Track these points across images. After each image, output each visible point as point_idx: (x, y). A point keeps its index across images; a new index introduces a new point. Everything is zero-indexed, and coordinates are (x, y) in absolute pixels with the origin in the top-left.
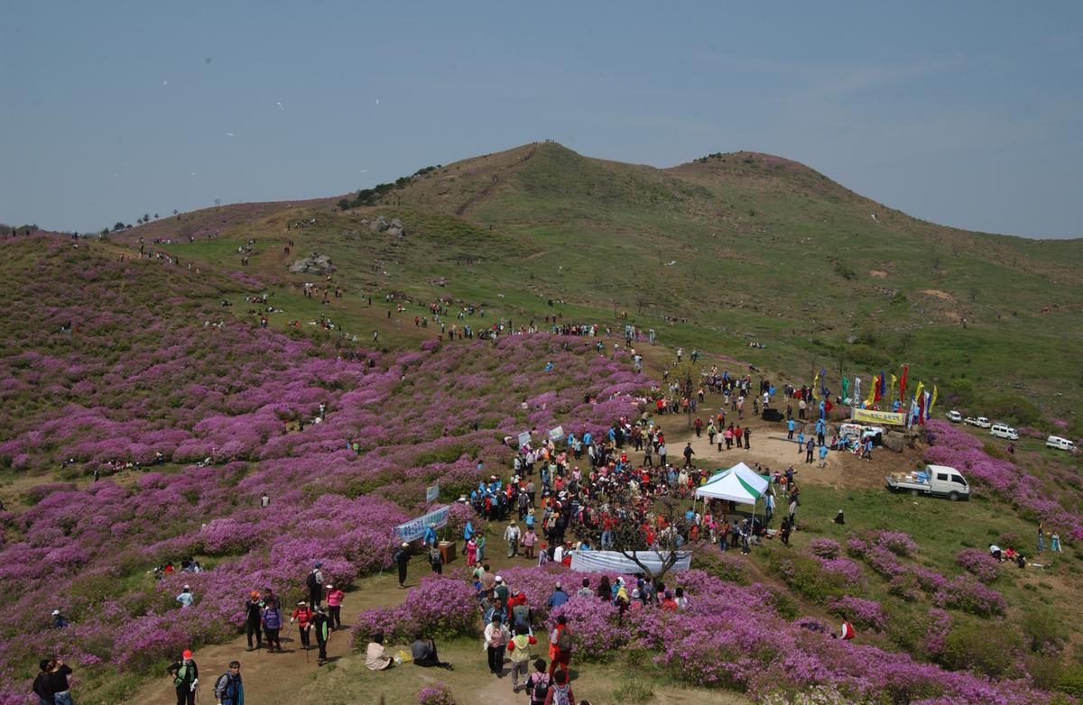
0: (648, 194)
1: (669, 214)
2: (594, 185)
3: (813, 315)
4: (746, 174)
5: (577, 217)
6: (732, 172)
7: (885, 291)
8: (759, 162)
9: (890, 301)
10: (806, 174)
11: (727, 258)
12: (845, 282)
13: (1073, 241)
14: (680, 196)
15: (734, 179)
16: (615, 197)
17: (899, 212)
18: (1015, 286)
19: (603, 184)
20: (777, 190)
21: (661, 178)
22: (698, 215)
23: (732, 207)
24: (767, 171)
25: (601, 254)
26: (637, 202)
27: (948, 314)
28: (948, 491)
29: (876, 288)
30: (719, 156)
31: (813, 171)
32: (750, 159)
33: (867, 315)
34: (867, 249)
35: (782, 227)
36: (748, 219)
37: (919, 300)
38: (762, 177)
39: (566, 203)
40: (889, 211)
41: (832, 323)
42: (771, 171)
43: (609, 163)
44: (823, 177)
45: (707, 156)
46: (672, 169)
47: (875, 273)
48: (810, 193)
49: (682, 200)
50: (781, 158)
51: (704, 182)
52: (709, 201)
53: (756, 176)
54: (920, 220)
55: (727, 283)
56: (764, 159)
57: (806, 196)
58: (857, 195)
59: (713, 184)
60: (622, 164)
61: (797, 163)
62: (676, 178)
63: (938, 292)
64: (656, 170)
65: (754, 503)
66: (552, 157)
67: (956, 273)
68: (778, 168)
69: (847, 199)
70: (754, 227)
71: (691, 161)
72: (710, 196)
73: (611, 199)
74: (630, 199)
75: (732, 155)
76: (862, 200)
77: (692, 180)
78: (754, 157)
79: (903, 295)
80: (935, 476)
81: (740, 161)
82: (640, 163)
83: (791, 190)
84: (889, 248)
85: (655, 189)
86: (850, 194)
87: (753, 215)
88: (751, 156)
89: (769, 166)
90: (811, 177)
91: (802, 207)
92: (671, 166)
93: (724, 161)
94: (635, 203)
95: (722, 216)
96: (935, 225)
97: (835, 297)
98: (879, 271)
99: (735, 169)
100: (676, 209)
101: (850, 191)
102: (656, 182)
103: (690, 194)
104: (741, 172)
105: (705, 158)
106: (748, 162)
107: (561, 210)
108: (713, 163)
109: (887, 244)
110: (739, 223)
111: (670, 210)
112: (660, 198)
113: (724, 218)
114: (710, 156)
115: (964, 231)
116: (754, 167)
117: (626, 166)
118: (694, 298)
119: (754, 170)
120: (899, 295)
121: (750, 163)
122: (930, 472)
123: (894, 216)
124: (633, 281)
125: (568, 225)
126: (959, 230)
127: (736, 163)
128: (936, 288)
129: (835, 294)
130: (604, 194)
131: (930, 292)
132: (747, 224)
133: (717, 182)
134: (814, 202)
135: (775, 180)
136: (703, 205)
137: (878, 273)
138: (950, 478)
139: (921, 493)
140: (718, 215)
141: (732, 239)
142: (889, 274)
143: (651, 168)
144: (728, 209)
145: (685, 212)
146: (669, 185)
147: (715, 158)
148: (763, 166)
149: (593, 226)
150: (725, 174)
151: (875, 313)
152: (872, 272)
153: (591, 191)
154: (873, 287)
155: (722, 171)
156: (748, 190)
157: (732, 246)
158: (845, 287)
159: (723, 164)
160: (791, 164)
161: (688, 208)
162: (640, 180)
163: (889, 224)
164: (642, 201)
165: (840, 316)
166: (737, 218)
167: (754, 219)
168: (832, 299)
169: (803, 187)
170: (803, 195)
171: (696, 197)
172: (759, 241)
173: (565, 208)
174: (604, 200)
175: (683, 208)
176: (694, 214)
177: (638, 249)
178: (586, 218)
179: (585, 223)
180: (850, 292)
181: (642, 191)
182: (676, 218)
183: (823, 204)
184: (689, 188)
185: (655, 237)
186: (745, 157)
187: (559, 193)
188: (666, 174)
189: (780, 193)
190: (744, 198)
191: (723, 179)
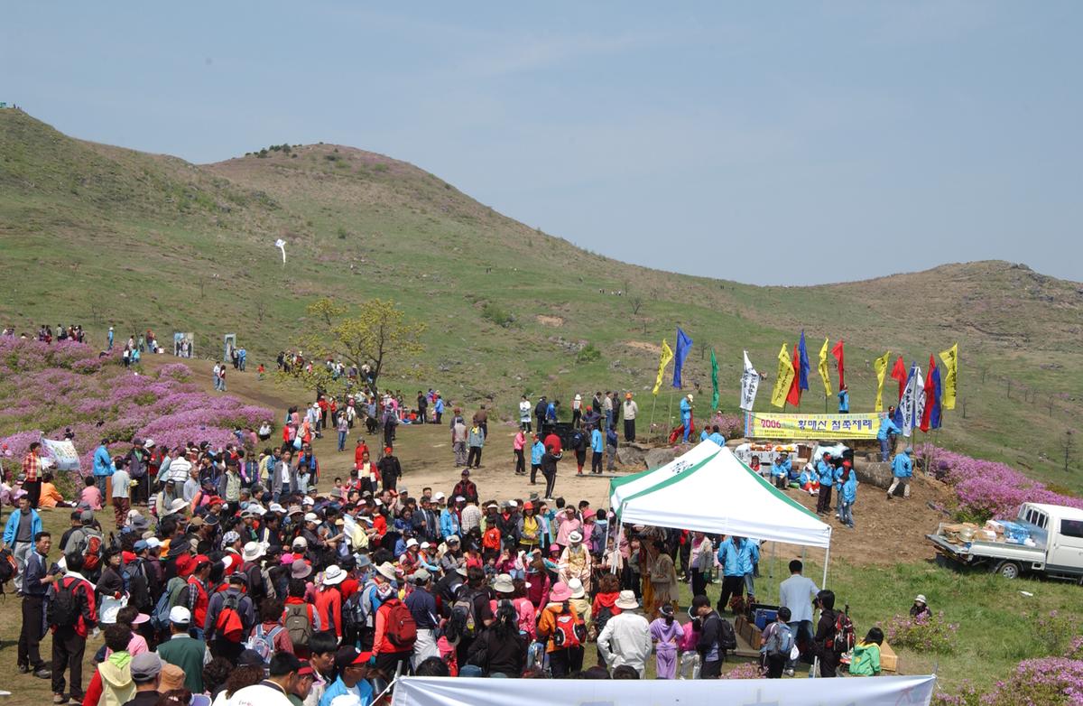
1: (209, 230)
2: (84, 180)
3: (459, 377)
4: (329, 176)
5: (56, 223)
6: (308, 173)
7: (567, 344)
8: (350, 159)
9: (576, 358)
10: (423, 180)
11: (310, 294)
12: (499, 330)
13: (813, 288)
14: (226, 205)
15: (310, 183)
16: (120, 200)
17: (563, 241)
18: (756, 340)
19: (99, 179)
20: (379, 202)
21: (194, 176)
22: (255, 234)
23: (310, 224)
24: (362, 173)
25: (100, 278)
26: (157, 210)
29: (551, 338)
30: (286, 149)
31: (432, 177)
32: (335, 154)
33: (545, 377)
34: (526, 288)
35: (390, 256)
36: (335, 242)
37: (621, 356)
38: (355, 182)
39: (36, 202)
40: (547, 238)
41: (491, 389)
42: (368, 175)
43: (107, 148)
44: (448, 187)
45: (267, 149)
46: (212, 166)
47: (544, 320)
48: (429, 208)
49: (229, 211)
50: (382, 157)
51: (263, 186)
52: (272, 214)
53: (346, 180)
54: (592, 253)
55: (313, 328)
56: (356, 156)
57: (424, 212)
58: (499, 216)
59: (280, 189)
60: (131, 151)
61: (407, 164)
62: (219, 177)
63: (648, 345)
64: (187, 164)
66: (12, 131)
68: (379, 169)
69: (485, 219)
70: (346, 254)
71: (241, 155)
72: (273, 206)
73: (113, 203)
74: (145, 205)
75: (307, 148)
76: (507, 222)
77: (244, 182)
78: (341, 152)
79: (596, 349)
80: (1054, 527)
81: (320, 159)
82: (159, 152)
83: (400, 202)
84: (558, 287)
85: (185, 192)
86: (490, 213)
87: (343, 237)
88: (336, 151)
89: (365, 166)
90: (429, 184)
91: (418, 228)
92: (211, 162)
93: (295, 156)
94: (153, 212)
95: (295, 237)
96: (617, 262)
97: (488, 351)
98: (552, 316)
99: (312, 169)
100: (220, 224)
101: (489, 208)
102: (187, 181)
103: (241, 202)
104: (322, 175)
105: (264, 152)
106: (332, 159)
107: (27, 211)
108: (279, 158)
109: (554, 282)
110: (321, 247)
111: (210, 225)
112: (194, 206)
113: (297, 240)
114: (272, 148)
115: (659, 273)
116: (341, 167)
117: (137, 154)
118: (262, 351)
119: (343, 172)
120: (589, 349)
121: (334, 159)
122: (1041, 520)
123: (556, 246)
124: (160, 316)
125: (41, 236)
126: (650, 269)
127: (314, 160)
128: (641, 340)
129: (488, 346)
130: (100, 195)
131: (635, 345)
132: (335, 250)
133: (284, 188)
134: (438, 223)
135: (375, 188)
136: (263, 220)
137: (548, 319)
139: (1026, 571)
140: (288, 235)
141: (313, 268)
142: (566, 321)
143: (178, 160)
144: (302, 227)
145: (235, 229)
146: (208, 188)
147: (281, 152)
148: (356, 166)
149: (83, 239)
150: (297, 175)
151: (557, 373)
152: (539, 318)
153: (78, 189)
154: (547, 337)
155: (292, 171)
156: (334, 199)
157: (315, 279)
158: (502, 338)
159: (292, 160)
160: (398, 164)
161: (240, 223)
162: (161, 178)
163: (551, 257)
164: (164, 210)
165: (503, 379)
166: (318, 240)
167: (345, 243)
168: (485, 354)
169: (419, 199)
170: (418, 211)
171: (252, 208)
172: (356, 274)
173: (35, 210)
174: (101, 203)
175: (233, 222)
176: (250, 232)
177: (163, 274)
178: (72, 225)
179: (69, 233)
180: (511, 344)
181: (164, 194)
182: (222, 237)
183: (450, 225)
184: (240, 194)
185: (191, 259)
186: (327, 152)
187: (23, 187)
188: (203, 170)
189: (383, 206)
190: (327, 212)
191: (293, 184)
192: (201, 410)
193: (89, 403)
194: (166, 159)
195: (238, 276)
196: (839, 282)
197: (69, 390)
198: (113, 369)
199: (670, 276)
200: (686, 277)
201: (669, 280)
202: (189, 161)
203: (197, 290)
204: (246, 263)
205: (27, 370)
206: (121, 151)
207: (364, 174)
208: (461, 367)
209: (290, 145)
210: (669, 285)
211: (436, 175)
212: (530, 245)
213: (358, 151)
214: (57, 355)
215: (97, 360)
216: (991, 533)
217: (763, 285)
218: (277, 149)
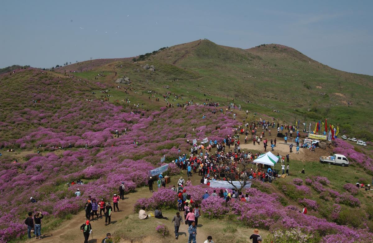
0: (240, 58)
2: (221, 55)
3: (296, 101)
4: (274, 51)
5: (215, 65)
7: (321, 93)
8: (278, 47)
9: (323, 97)
10: (295, 52)
11: (266, 81)
12: (307, 90)
14: (250, 59)
15: (269, 53)
17: (327, 66)
18: (367, 92)
19: (224, 54)
21: (244, 53)
23: (269, 63)
24: (281, 50)
25: (223, 78)
26: (236, 61)
27: (343, 102)
28: (341, 163)
30: (264, 45)
31: (297, 51)
32: (275, 46)
33: (315, 101)
34: (315, 79)
35: (286, 70)
36: (274, 67)
37: (333, 97)
38: (279, 53)
39: (211, 61)
40: (323, 65)
41: (302, 104)
42: (282, 51)
43: (226, 47)
44: (301, 53)
45: (260, 45)
46: (248, 50)
47: (318, 87)
48: (296, 58)
49: (251, 60)
50: (286, 46)
51: (259, 54)
52: (260, 61)
53: (277, 52)
54: (334, 69)
55: (266, 89)
56: (280, 47)
57: (294, 60)
58: (312, 60)
59: (262, 55)
61: (291, 48)
62: (250, 52)
63: (340, 94)
64: (242, 50)
65: (273, 165)
66: (206, 45)
67: (346, 88)
68: (285, 50)
70: (276, 70)
71: (254, 47)
72: (261, 59)
73: (227, 60)
74: (233, 60)
75: (269, 45)
77: (255, 53)
79: (327, 95)
80: (337, 158)
82: (237, 47)
83: (289, 57)
85: (242, 56)
87: (276, 66)
88: (275, 45)
89: (282, 49)
90: (296, 53)
91: (293, 63)
92: (248, 49)
93: (266, 47)
94: (235, 61)
95: (265, 66)
96: (340, 71)
97: (303, 95)
98: (319, 86)
99: (270, 50)
100: (249, 63)
101: (310, 58)
102: (242, 54)
103: (254, 58)
104: (272, 51)
105: (259, 46)
106: (274, 47)
107: (209, 63)
108: (263, 48)
109: (322, 77)
110: (271, 69)
111: (247, 64)
112: (244, 59)
113: (266, 67)
115: (349, 73)
116: (276, 49)
117: (232, 48)
118: (255, 94)
119: (276, 50)
120: (326, 95)
121: (275, 48)
122: (335, 156)
123: (325, 67)
124: (234, 88)
125: (212, 68)
127: (270, 48)
130: (224, 58)
131: (337, 94)
132: (274, 69)
134: (298, 62)
135: (284, 54)
136: (258, 62)
137: (319, 87)
138: (342, 158)
139: (332, 163)
140: (264, 66)
141: (268, 74)
142: (323, 87)
143: (241, 49)
144: (267, 64)
145: (252, 64)
146: (247, 55)
147: (263, 46)
148: (280, 49)
149: (220, 69)
150: (266, 51)
151: (317, 101)
153: (220, 57)
154: (317, 92)
155: (265, 50)
156: (274, 57)
157: (268, 77)
158: (307, 92)
159: (266, 48)
162: (237, 53)
163: (323, 70)
164: (237, 61)
166: (270, 67)
169: (294, 56)
170: (293, 59)
171: (256, 59)
172: (277, 75)
173: (211, 63)
174: (224, 60)
175: (251, 63)
176: (255, 65)
177: (236, 77)
178: (218, 66)
179: (217, 68)
180: (309, 93)
181: (237, 57)
182: (249, 67)
183: (300, 63)
184: (254, 56)
185: (242, 73)
186: (273, 46)
187: (208, 57)
188: (246, 51)
189: (285, 58)
190: (273, 60)
191: (265, 53)
194: (238, 49)
199: (352, 74)
200: (356, 74)
201: (351, 75)
202: (243, 49)
203: (242, 81)
204: (254, 73)
206: (229, 47)
207: (281, 51)
208: (297, 99)
209: (265, 44)
210: (351, 77)
211: (298, 51)
212: (319, 67)
213: (280, 45)
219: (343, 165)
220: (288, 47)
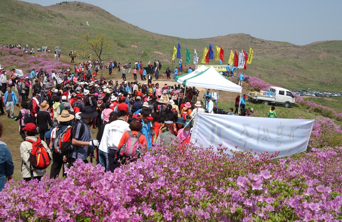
0: (38, 15)
2: (15, 10)
4: (78, 10)
5: (8, 20)
6: (72, 9)
7: (139, 52)
8: (83, 5)
9: (141, 55)
10: (102, 11)
11: (74, 39)
12: (121, 48)
13: (198, 39)
14: (51, 16)
15: (73, 11)
16: (24, 15)
17: (137, 27)
19: (19, 10)
20: (90, 16)
21: (43, 9)
23: (73, 22)
24: (86, 9)
25: (20, 34)
26: (34, 18)
27: (165, 60)
28: (284, 101)
30: (66, 2)
31: (104, 10)
32: (79, 4)
34: (128, 38)
36: (79, 26)
37: (152, 55)
38: (84, 11)
39: (2, 15)
40: (133, 26)
42: (88, 9)
44: (108, 13)
46: (47, 7)
47: (133, 46)
49: (52, 18)
50: (91, 5)
51: (61, 12)
52: (63, 19)
53: (82, 11)
55: (75, 48)
56: (85, 5)
57: (102, 19)
58: (121, 20)
59: (65, 13)
60: (27, 2)
61: (97, 7)
62: (50, 9)
63: (159, 52)
64: (41, 6)
67: (163, 47)
68: (90, 8)
69: (117, 21)
70: (83, 29)
71: (55, 4)
72: (64, 17)
73: (22, 16)
74: (31, 16)
75: (72, 2)
76: (123, 22)
77: (56, 11)
78: (81, 3)
79: (146, 53)
80: (277, 92)
81: (75, 5)
82: (34, 3)
83: (96, 16)
84: (136, 38)
85: (41, 13)
86: (119, 19)
87: (81, 25)
89: (87, 7)
90: (103, 12)
91: (101, 23)
92: (47, 6)
93: (69, 4)
94: (33, 18)
95: (69, 25)
98: (135, 45)
99: (73, 8)
100: (50, 21)
102: (41, 10)
103: (55, 16)
104: (76, 9)
105: (61, 3)
106: (78, 5)
108: (64, 5)
109: (135, 37)
110: (76, 28)
111: (48, 22)
112: (43, 17)
113: (70, 26)
115: (161, 35)
119: (81, 8)
120: (144, 53)
122: (274, 91)
123: (135, 28)
125: (4, 24)
126: (159, 34)
127: (74, 5)
128: (157, 51)
129: (119, 52)
130: (19, 14)
131: (155, 52)
132: (80, 28)
134: (106, 22)
135: (90, 13)
136: (61, 21)
138: (285, 93)
139: (270, 103)
140: (68, 24)
141: (74, 33)
142: (138, 46)
143: (39, 5)
144: (71, 22)
145: (54, 23)
146: (47, 12)
147: (65, 3)
148: (84, 7)
149: (15, 25)
152: (132, 45)
153: (13, 12)
154: (134, 50)
155: (68, 8)
156: (79, 15)
157: (75, 35)
158: (123, 50)
159: (68, 5)
160: (95, 7)
161: (55, 21)
162: (35, 9)
163: (134, 31)
164: (36, 18)
165: (123, 60)
166: (75, 26)
167: (82, 27)
168: (118, 54)
169: (100, 16)
170: (100, 19)
171: (58, 17)
173: (2, 17)
174: (19, 16)
175: (53, 21)
176: (58, 23)
177: (37, 34)
178: (12, 21)
179: (11, 23)
180: (125, 52)
181: (35, 13)
182: (51, 25)
183: (109, 22)
184: (55, 14)
185: (43, 30)
186: (77, 3)
188: (45, 8)
189: (92, 17)
190: (78, 19)
191: (68, 11)
192: (52, 65)
193: (22, 63)
194: (36, 5)
195: (55, 34)
196: (205, 38)
197: (16, 60)
198: (27, 55)
199: (163, 36)
200: (168, 36)
203: (45, 38)
204: (57, 31)
205: (5, 55)
206: (24, 2)
208: (113, 57)
209: (68, 2)
210: (163, 38)
212: (129, 28)
213: (85, 3)
214: (12, 52)
215: (23, 53)
216: (262, 94)
217: (186, 38)
218: (64, 2)
219: (287, 105)
220: (93, 5)
